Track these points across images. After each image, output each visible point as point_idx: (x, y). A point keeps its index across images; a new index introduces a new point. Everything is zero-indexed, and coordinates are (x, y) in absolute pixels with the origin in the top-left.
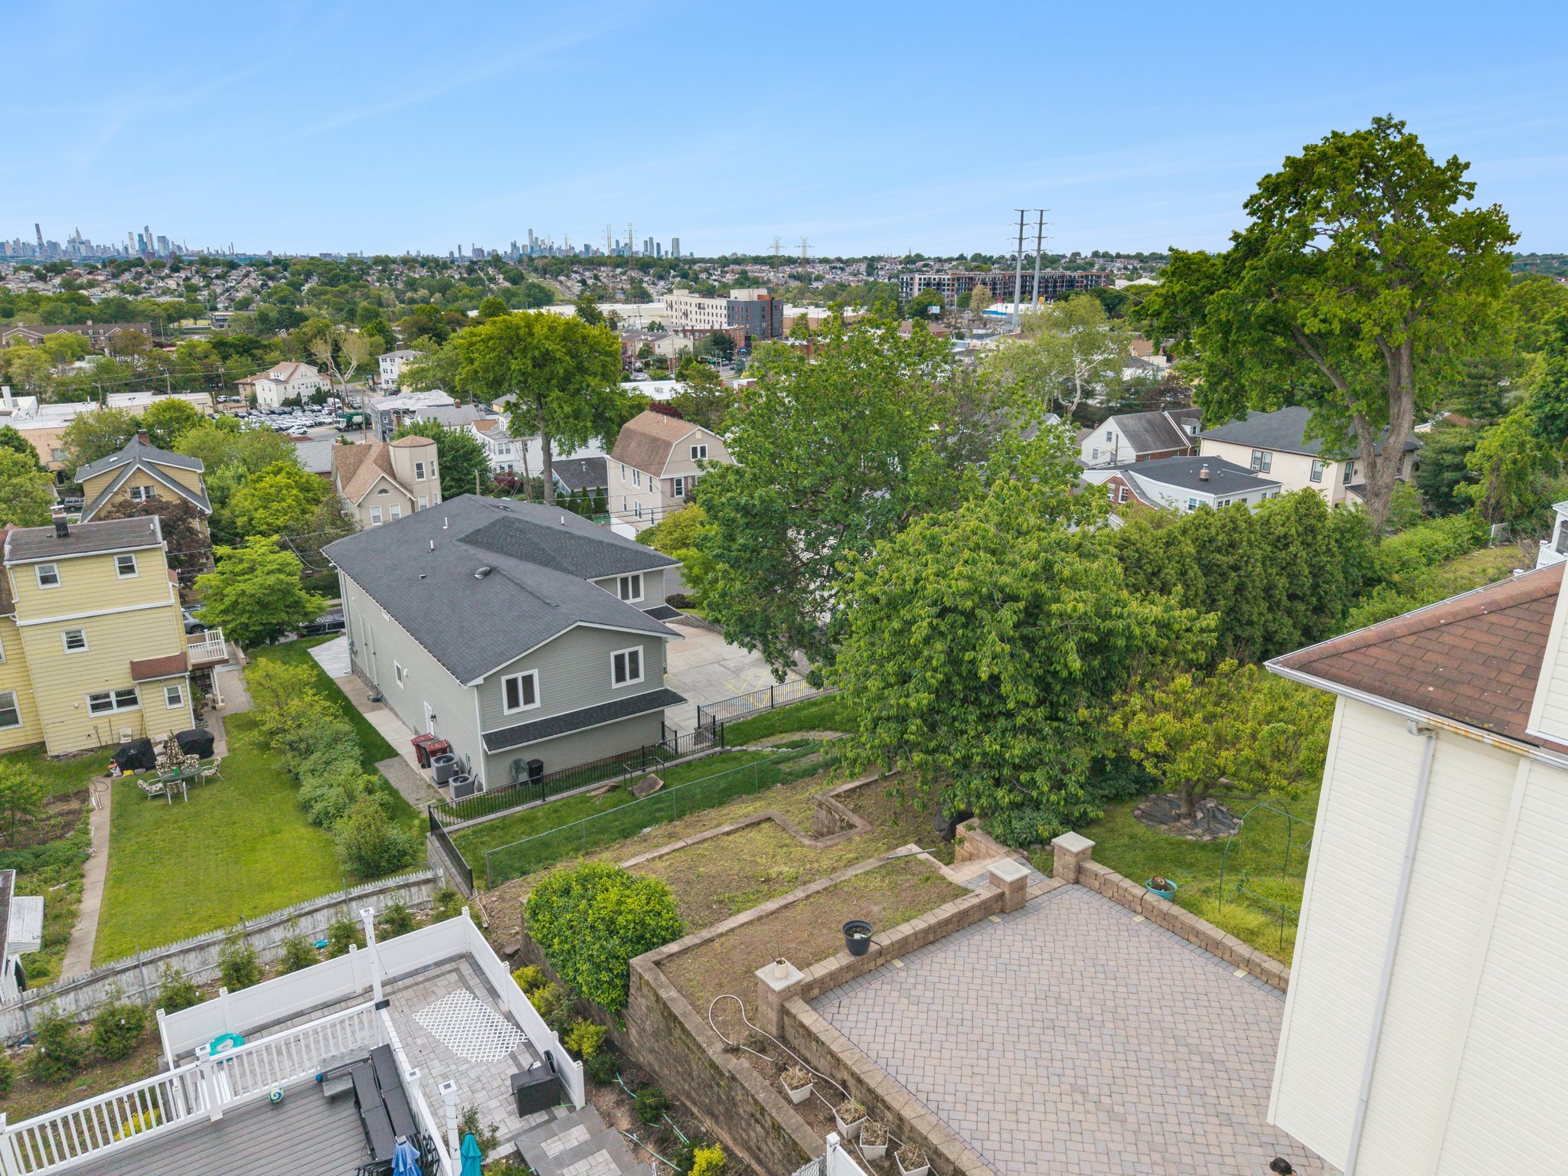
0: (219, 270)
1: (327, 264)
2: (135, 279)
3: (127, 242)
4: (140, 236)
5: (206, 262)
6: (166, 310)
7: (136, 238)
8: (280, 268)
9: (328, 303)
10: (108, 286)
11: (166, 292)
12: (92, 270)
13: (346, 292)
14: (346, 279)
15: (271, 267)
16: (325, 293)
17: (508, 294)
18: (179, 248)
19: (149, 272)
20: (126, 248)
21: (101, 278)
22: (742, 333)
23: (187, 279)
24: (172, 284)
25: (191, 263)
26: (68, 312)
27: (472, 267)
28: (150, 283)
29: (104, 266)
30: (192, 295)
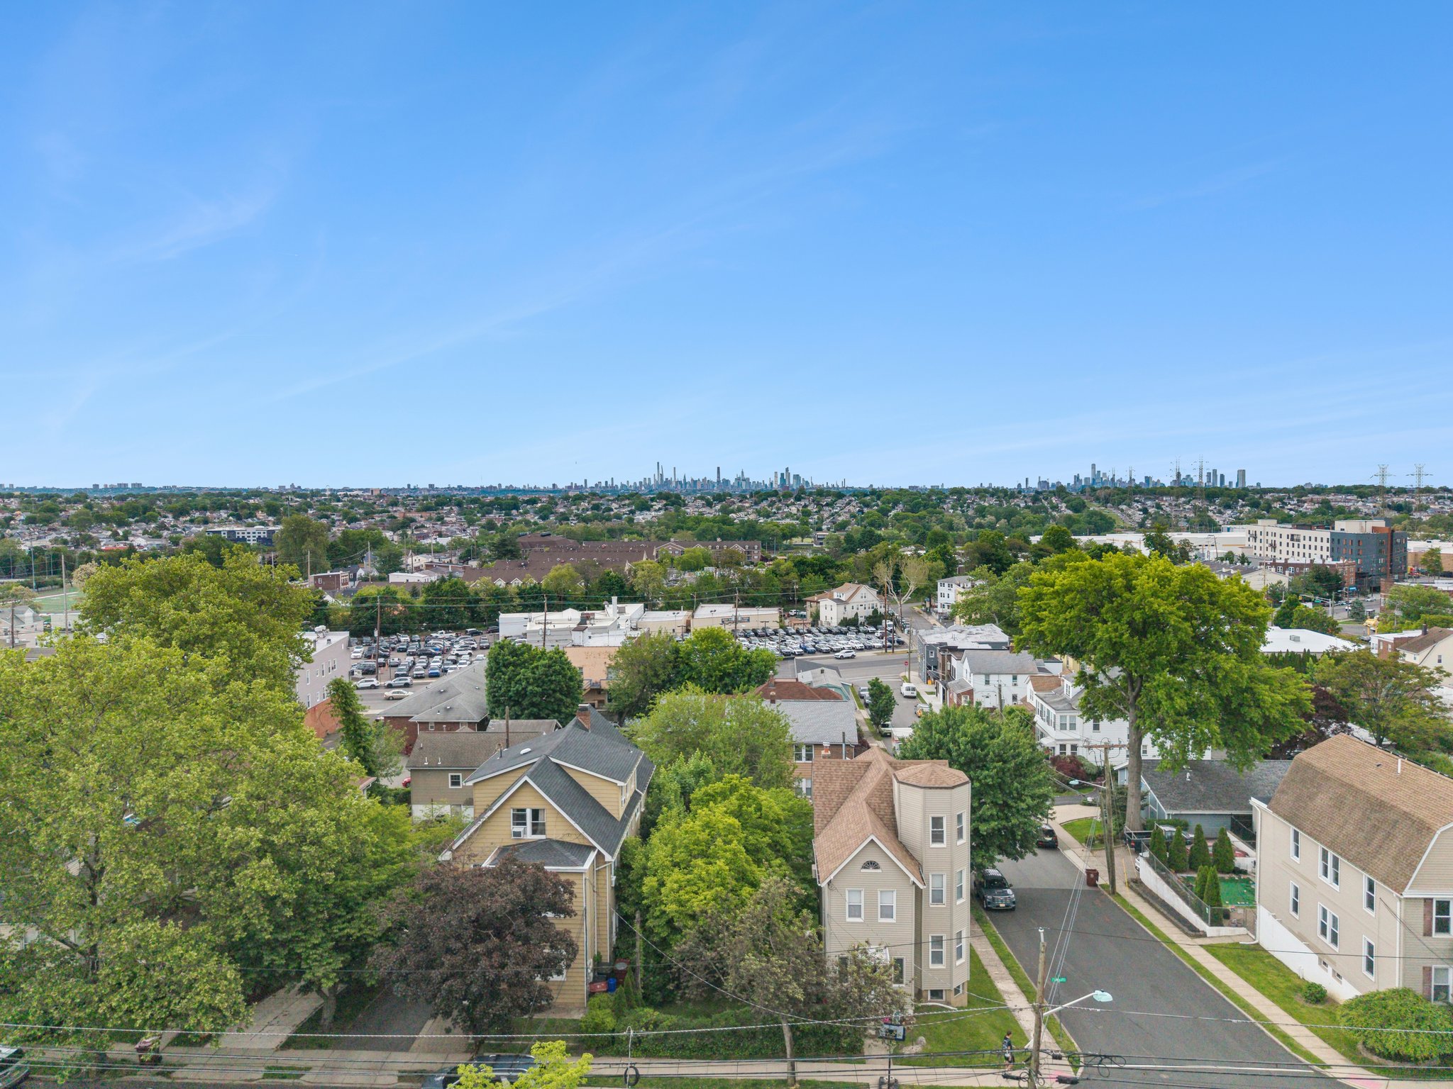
0: (829, 500)
1: (912, 494)
2: (769, 506)
3: (773, 479)
4: (782, 475)
5: (821, 492)
6: (782, 530)
7: (779, 476)
8: (874, 497)
9: (907, 527)
10: (751, 511)
11: (789, 515)
12: (743, 498)
13: (924, 517)
14: (925, 507)
15: (868, 496)
16: (906, 518)
17: (1069, 521)
18: (807, 483)
19: (780, 501)
20: (771, 484)
21: (747, 505)
22: (1352, 569)
23: (805, 506)
24: (794, 510)
25: (811, 494)
26: (716, 530)
27: (1037, 496)
28: (779, 509)
29: (751, 496)
30: (805, 519)
